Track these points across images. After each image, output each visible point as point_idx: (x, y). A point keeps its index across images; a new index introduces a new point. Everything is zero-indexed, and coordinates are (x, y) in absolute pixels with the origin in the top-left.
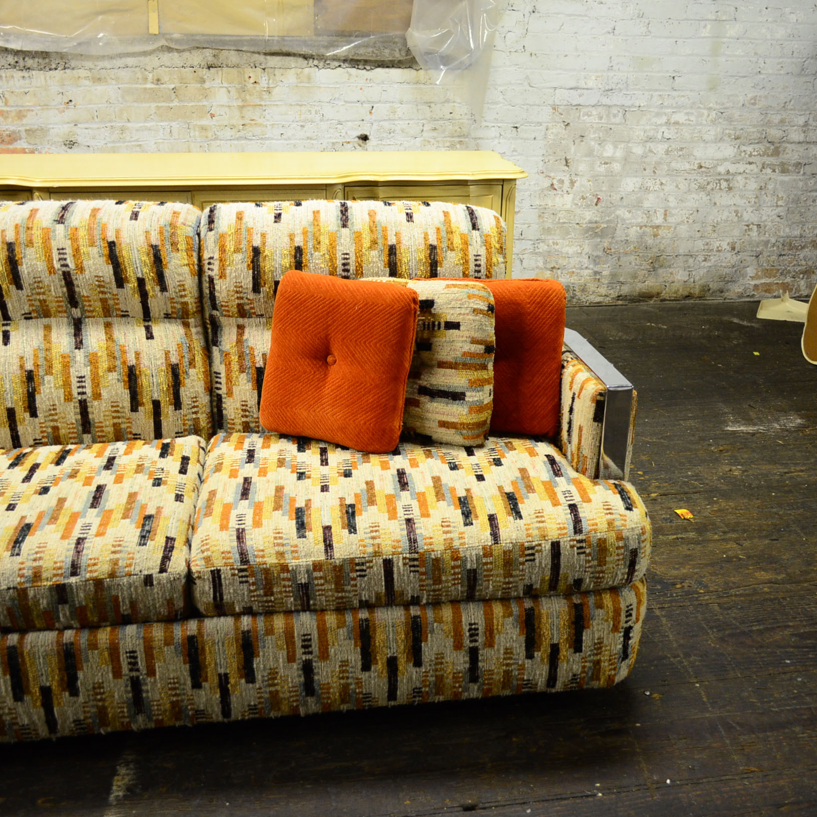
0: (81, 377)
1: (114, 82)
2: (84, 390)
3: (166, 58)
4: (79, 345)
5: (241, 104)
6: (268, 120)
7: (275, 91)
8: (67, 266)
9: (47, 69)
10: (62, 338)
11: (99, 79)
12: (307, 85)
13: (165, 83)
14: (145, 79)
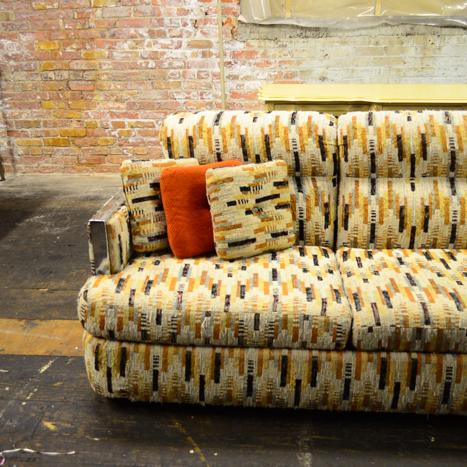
0: (455, 211)
1: (352, 44)
2: (456, 219)
3: (384, 30)
4: (454, 193)
5: (422, 56)
6: (437, 66)
7: (443, 49)
8: (454, 148)
9: (317, 37)
10: (444, 189)
11: (345, 42)
12: (463, 45)
13: (381, 44)
14: (370, 42)
